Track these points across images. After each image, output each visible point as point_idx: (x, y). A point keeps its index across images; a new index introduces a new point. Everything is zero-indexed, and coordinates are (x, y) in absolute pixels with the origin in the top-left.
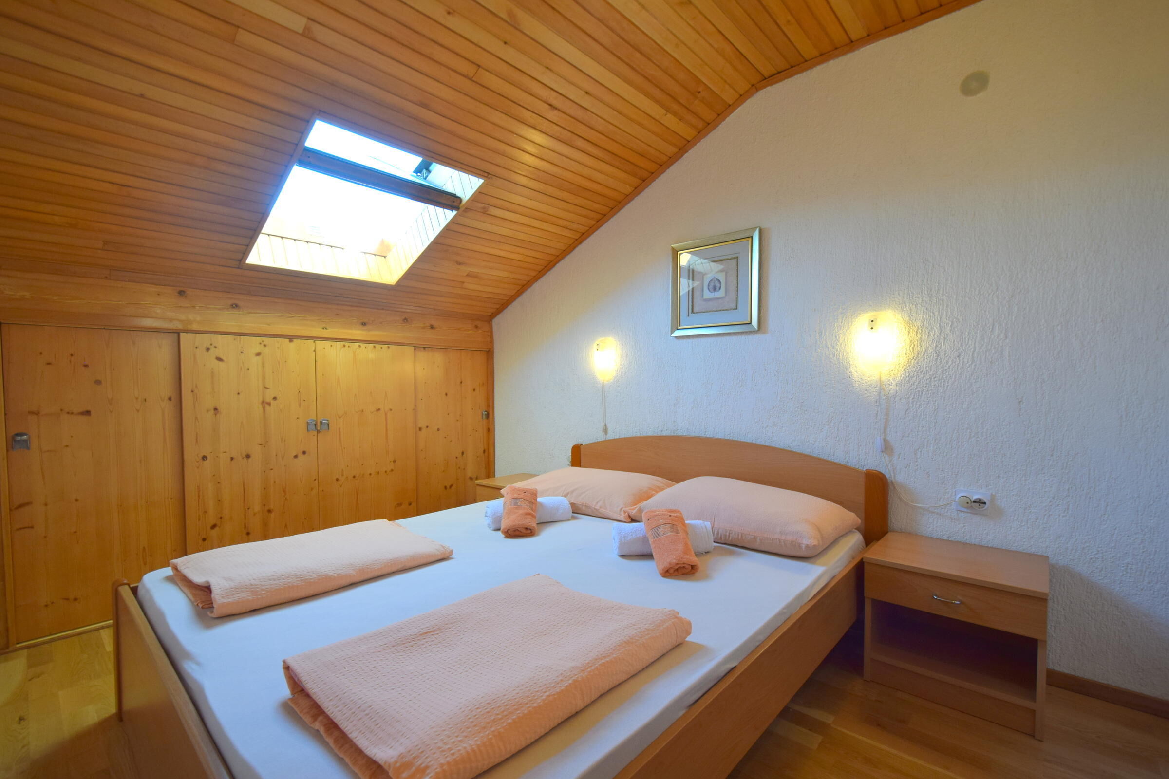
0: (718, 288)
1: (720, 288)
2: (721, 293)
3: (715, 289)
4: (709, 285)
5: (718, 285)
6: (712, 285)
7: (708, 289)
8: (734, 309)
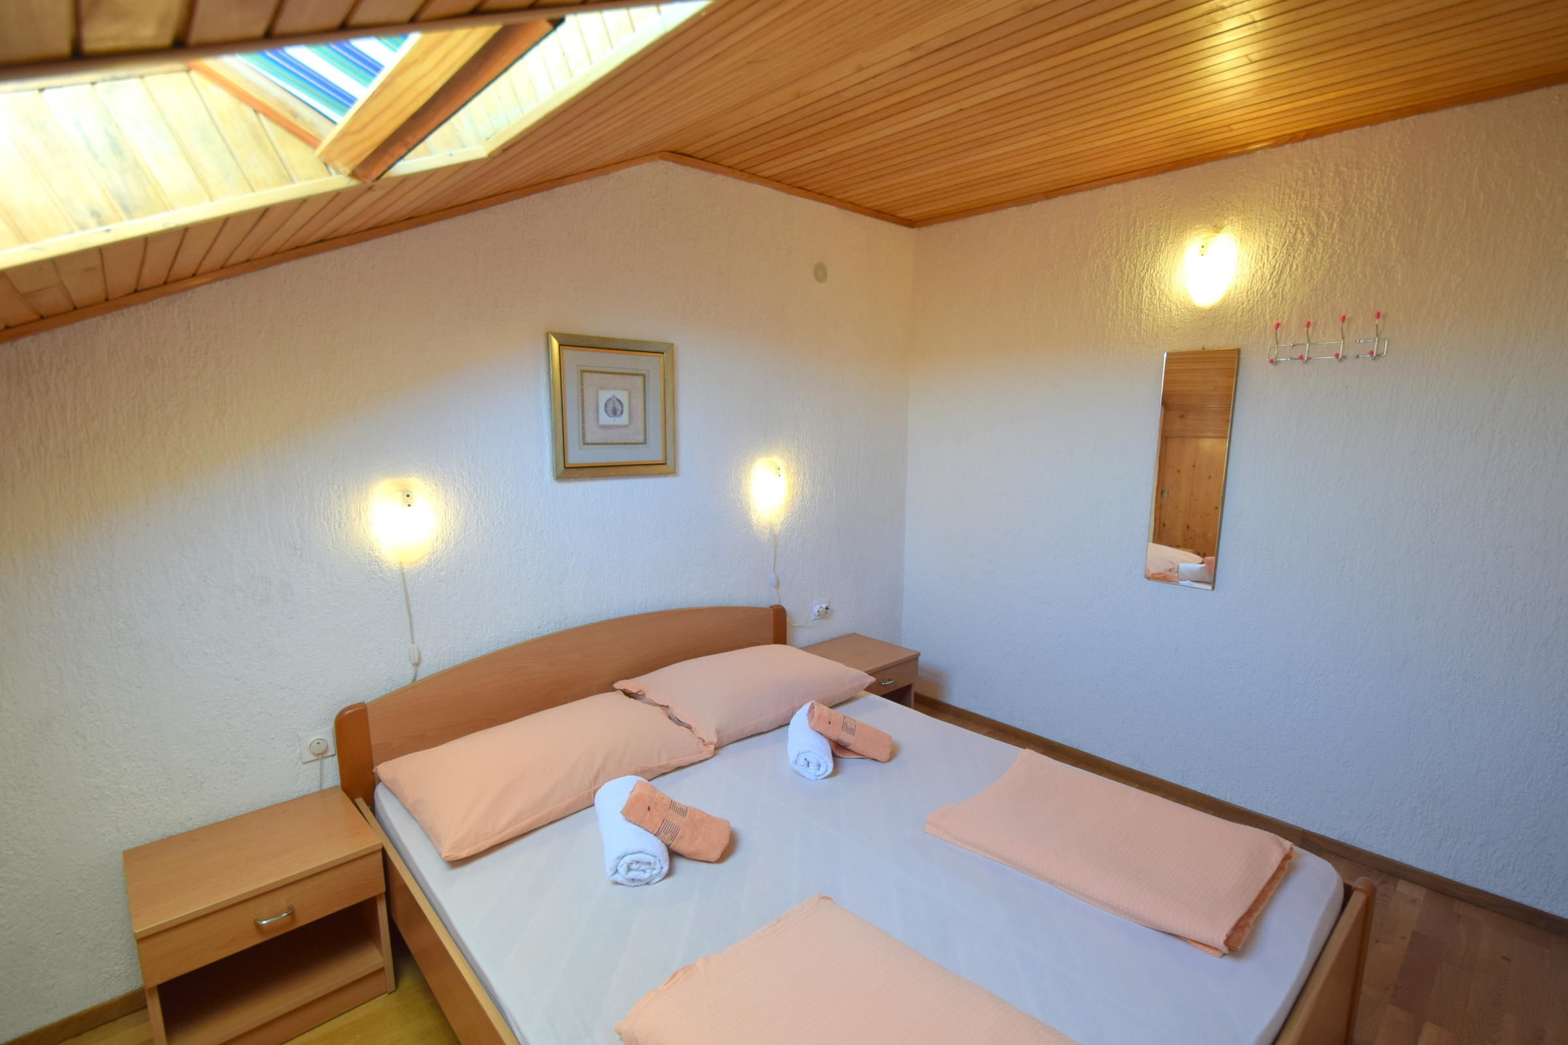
0: (619, 412)
1: (622, 413)
2: (623, 420)
3: (615, 413)
4: (606, 406)
5: (619, 407)
6: (611, 405)
7: (606, 411)
8: (642, 443)
